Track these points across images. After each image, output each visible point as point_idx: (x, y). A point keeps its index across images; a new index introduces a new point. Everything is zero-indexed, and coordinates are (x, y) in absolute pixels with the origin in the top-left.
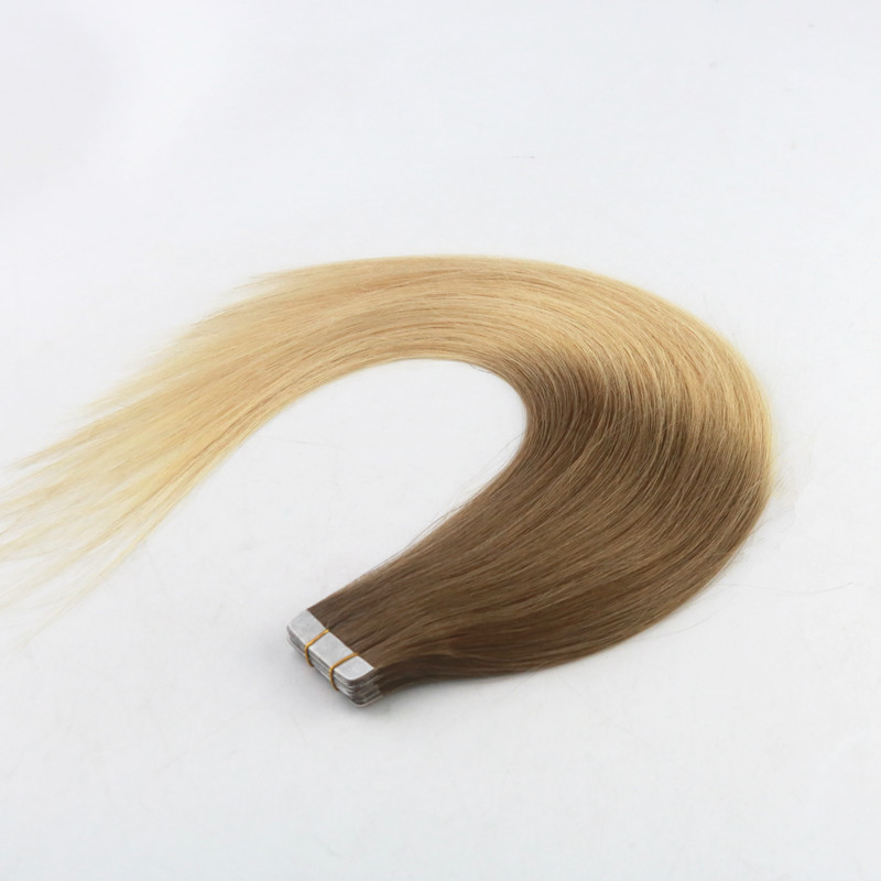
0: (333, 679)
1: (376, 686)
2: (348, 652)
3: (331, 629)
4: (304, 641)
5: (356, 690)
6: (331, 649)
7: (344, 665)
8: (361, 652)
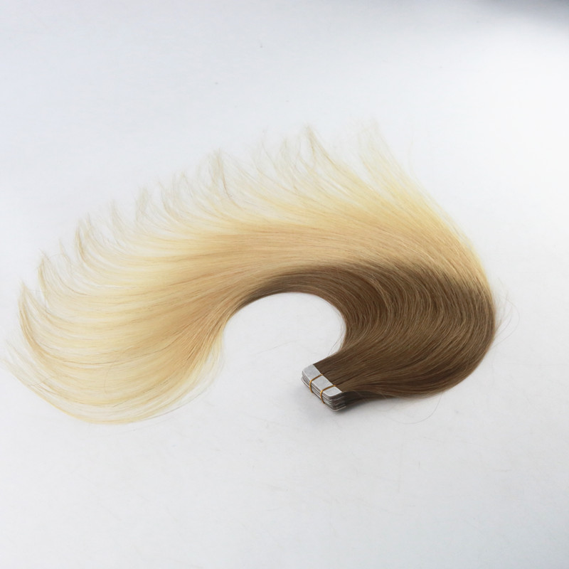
0: (322, 397)
1: (343, 402)
2: (331, 384)
3: (324, 374)
4: (310, 379)
5: (333, 402)
6: (323, 382)
7: (327, 390)
8: (337, 385)
